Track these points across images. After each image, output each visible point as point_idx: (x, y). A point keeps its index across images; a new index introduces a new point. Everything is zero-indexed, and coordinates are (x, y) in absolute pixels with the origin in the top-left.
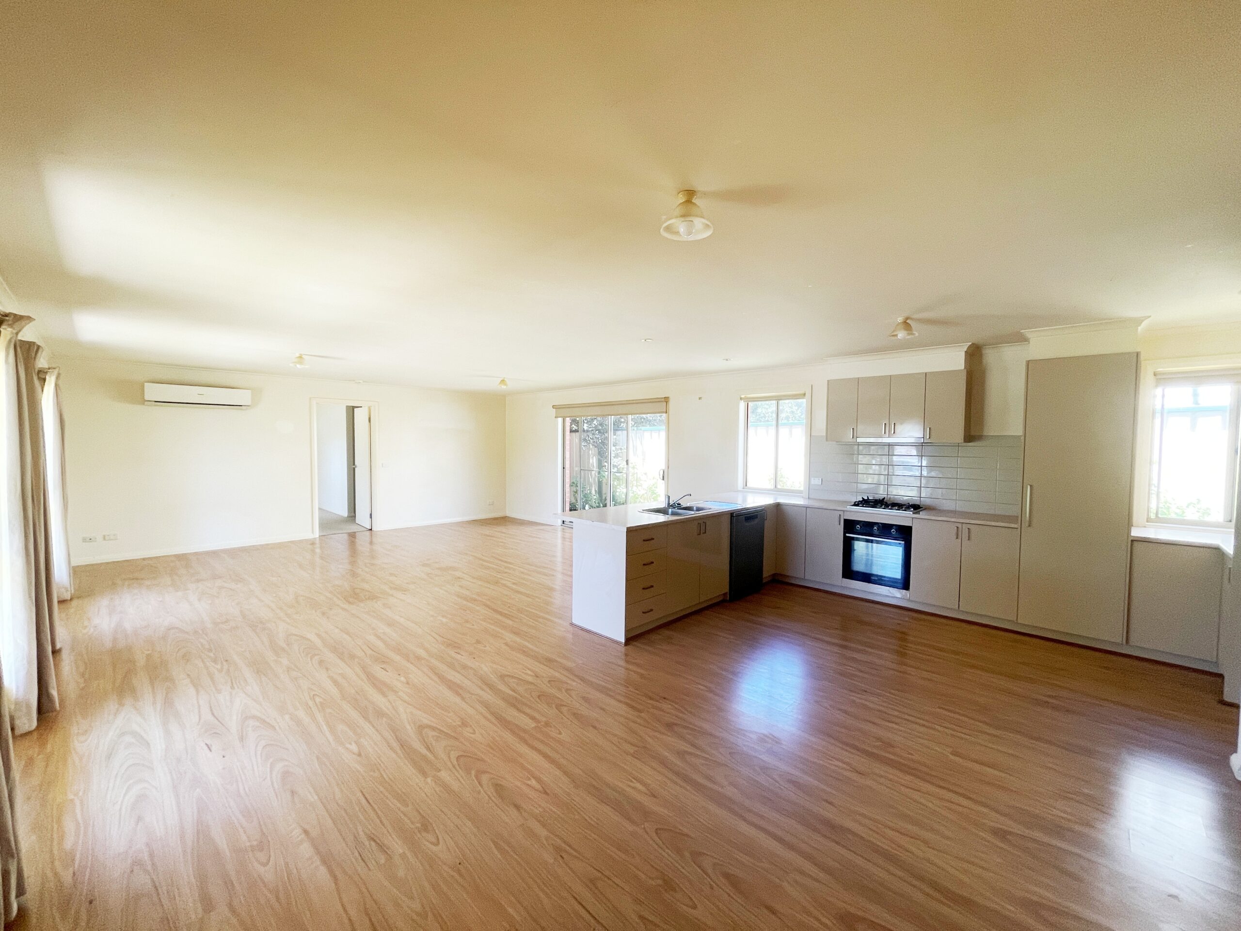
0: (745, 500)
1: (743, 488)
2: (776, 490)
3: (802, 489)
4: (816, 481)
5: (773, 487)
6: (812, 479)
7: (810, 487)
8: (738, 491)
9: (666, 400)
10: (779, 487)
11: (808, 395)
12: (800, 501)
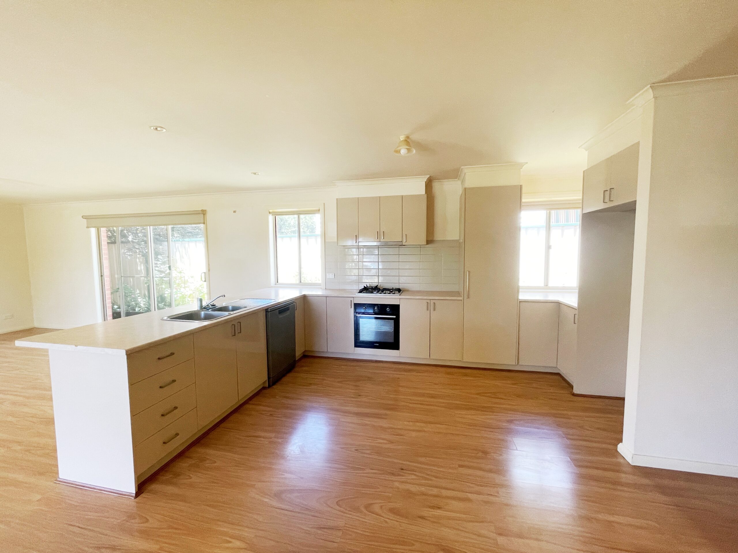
0: (277, 295)
1: (275, 284)
2: (301, 284)
3: (320, 282)
4: (331, 276)
5: (298, 282)
6: (328, 274)
7: (326, 281)
8: (272, 287)
9: (204, 212)
10: (302, 282)
11: (322, 210)
12: (319, 293)
